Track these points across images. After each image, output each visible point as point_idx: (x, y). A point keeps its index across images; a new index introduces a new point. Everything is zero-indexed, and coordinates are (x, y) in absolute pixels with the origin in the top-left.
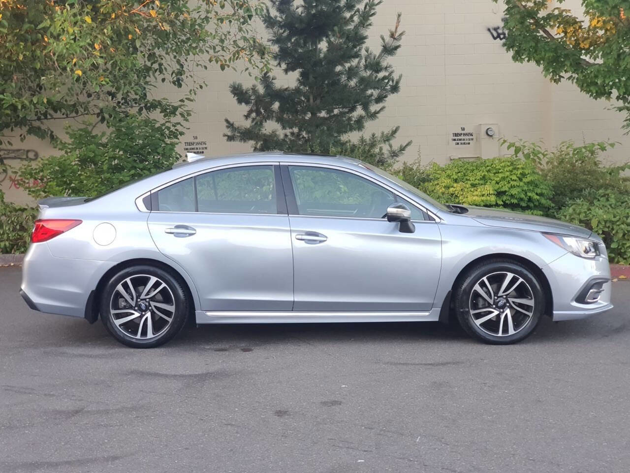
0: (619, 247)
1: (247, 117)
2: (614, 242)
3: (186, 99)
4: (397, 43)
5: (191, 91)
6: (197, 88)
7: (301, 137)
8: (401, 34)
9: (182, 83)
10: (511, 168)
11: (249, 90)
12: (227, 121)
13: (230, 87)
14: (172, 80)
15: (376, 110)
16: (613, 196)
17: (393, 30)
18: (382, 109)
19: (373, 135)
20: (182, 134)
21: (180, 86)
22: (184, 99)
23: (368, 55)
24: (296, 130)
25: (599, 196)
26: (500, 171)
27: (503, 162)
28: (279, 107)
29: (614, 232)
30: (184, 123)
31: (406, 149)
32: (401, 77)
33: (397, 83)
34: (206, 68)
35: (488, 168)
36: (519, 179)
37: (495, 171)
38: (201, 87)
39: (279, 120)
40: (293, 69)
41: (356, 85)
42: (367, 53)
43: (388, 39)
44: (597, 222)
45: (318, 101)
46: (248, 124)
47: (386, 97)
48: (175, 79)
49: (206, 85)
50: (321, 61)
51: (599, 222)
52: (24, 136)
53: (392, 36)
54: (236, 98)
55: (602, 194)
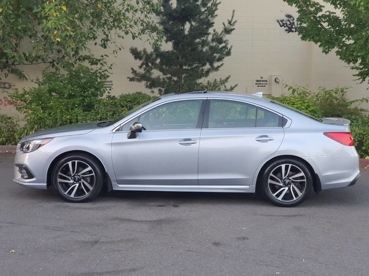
0: (367, 149)
2: (364, 146)
3: (105, 55)
4: (233, 28)
5: (114, 51)
6: (118, 50)
7: (172, 80)
8: (235, 22)
9: (107, 46)
10: (301, 102)
11: (142, 52)
13: (130, 49)
14: (101, 44)
15: (218, 66)
16: (360, 120)
17: (230, 19)
18: (222, 65)
19: (215, 80)
21: (105, 47)
22: (104, 55)
23: (215, 34)
24: (169, 76)
25: (352, 120)
26: (295, 104)
27: (297, 98)
28: (160, 62)
29: (364, 140)
31: (235, 89)
32: (231, 47)
33: (230, 50)
35: (288, 102)
36: (306, 108)
37: (291, 104)
38: (120, 49)
39: (162, 70)
40: (170, 40)
41: (207, 51)
42: (214, 33)
43: (227, 24)
44: (355, 135)
45: (184, 59)
46: (142, 71)
47: (223, 58)
48: (102, 43)
49: (123, 48)
50: (187, 36)
51: (356, 134)
52: (7, 75)
53: (230, 23)
54: (134, 56)
55: (354, 119)
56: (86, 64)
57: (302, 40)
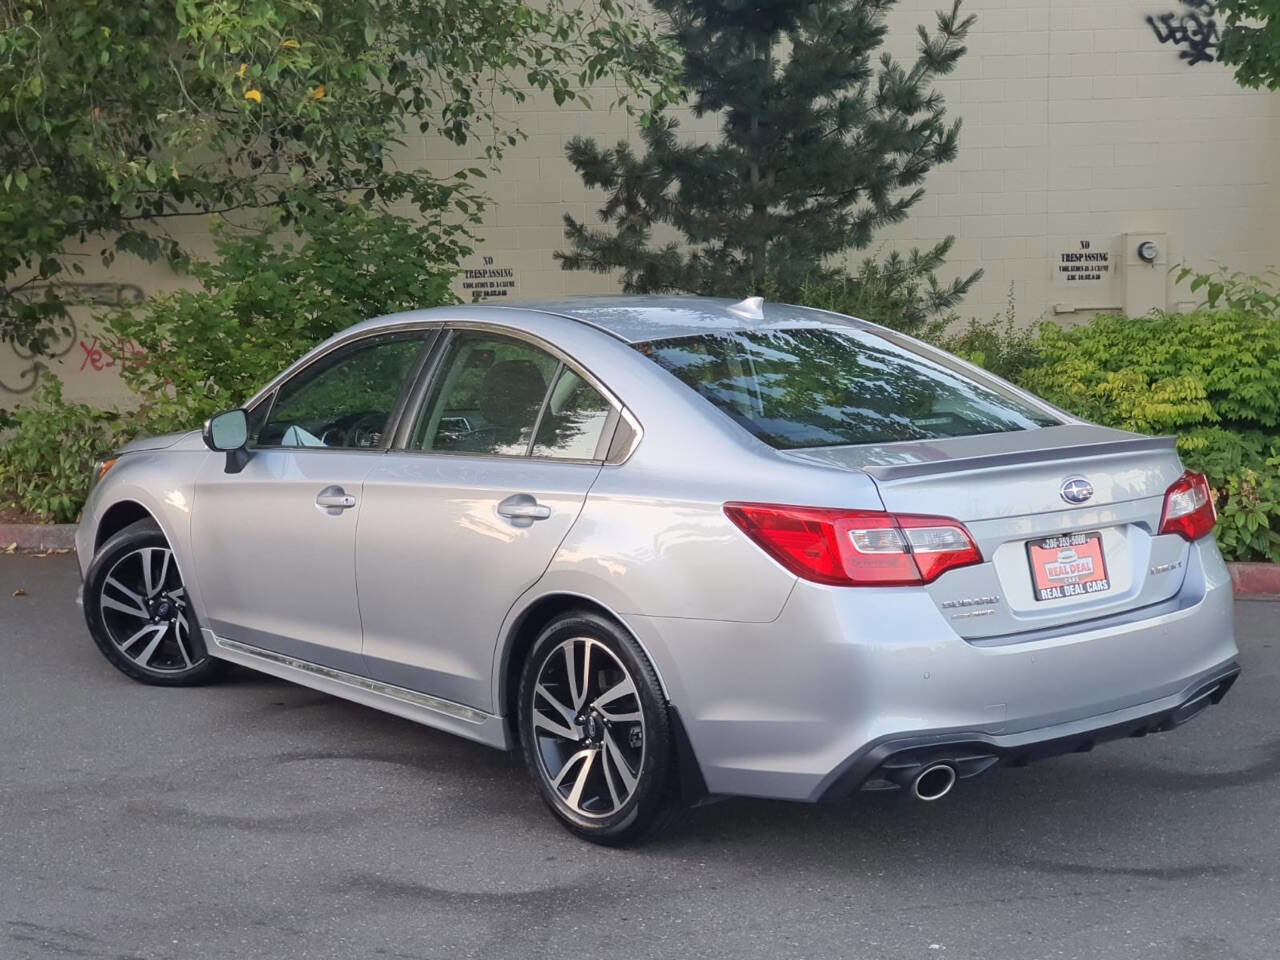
1: (606, 214)
3: (472, 171)
4: (957, 44)
5: (489, 149)
6: (503, 144)
7: (729, 259)
8: (967, 23)
9: (467, 133)
10: (1238, 336)
11: (611, 155)
12: (569, 220)
13: (567, 148)
14: (443, 127)
15: (902, 200)
17: (948, 13)
18: (916, 196)
19: (894, 257)
20: (465, 251)
21: (462, 140)
22: (466, 172)
23: (888, 73)
24: (717, 244)
26: (1213, 342)
27: (1219, 320)
28: (681, 193)
30: (469, 226)
31: (970, 289)
32: (958, 124)
33: (951, 137)
34: (521, 97)
35: (1183, 335)
36: (1259, 361)
37: (1197, 343)
38: (512, 141)
39: (683, 222)
40: (715, 106)
41: (858, 144)
42: (885, 69)
43: (935, 34)
45: (770, 179)
46: (611, 229)
47: (924, 169)
48: (451, 124)
49: (525, 137)
50: (779, 86)
52: (111, 255)
53: (946, 26)
54: (581, 172)
56: (405, 208)
57: (1243, 85)
